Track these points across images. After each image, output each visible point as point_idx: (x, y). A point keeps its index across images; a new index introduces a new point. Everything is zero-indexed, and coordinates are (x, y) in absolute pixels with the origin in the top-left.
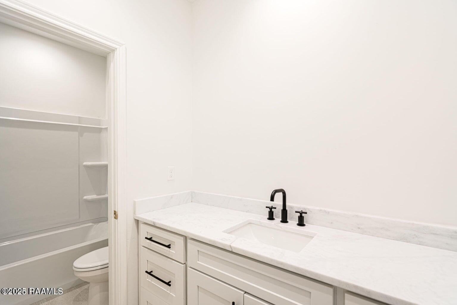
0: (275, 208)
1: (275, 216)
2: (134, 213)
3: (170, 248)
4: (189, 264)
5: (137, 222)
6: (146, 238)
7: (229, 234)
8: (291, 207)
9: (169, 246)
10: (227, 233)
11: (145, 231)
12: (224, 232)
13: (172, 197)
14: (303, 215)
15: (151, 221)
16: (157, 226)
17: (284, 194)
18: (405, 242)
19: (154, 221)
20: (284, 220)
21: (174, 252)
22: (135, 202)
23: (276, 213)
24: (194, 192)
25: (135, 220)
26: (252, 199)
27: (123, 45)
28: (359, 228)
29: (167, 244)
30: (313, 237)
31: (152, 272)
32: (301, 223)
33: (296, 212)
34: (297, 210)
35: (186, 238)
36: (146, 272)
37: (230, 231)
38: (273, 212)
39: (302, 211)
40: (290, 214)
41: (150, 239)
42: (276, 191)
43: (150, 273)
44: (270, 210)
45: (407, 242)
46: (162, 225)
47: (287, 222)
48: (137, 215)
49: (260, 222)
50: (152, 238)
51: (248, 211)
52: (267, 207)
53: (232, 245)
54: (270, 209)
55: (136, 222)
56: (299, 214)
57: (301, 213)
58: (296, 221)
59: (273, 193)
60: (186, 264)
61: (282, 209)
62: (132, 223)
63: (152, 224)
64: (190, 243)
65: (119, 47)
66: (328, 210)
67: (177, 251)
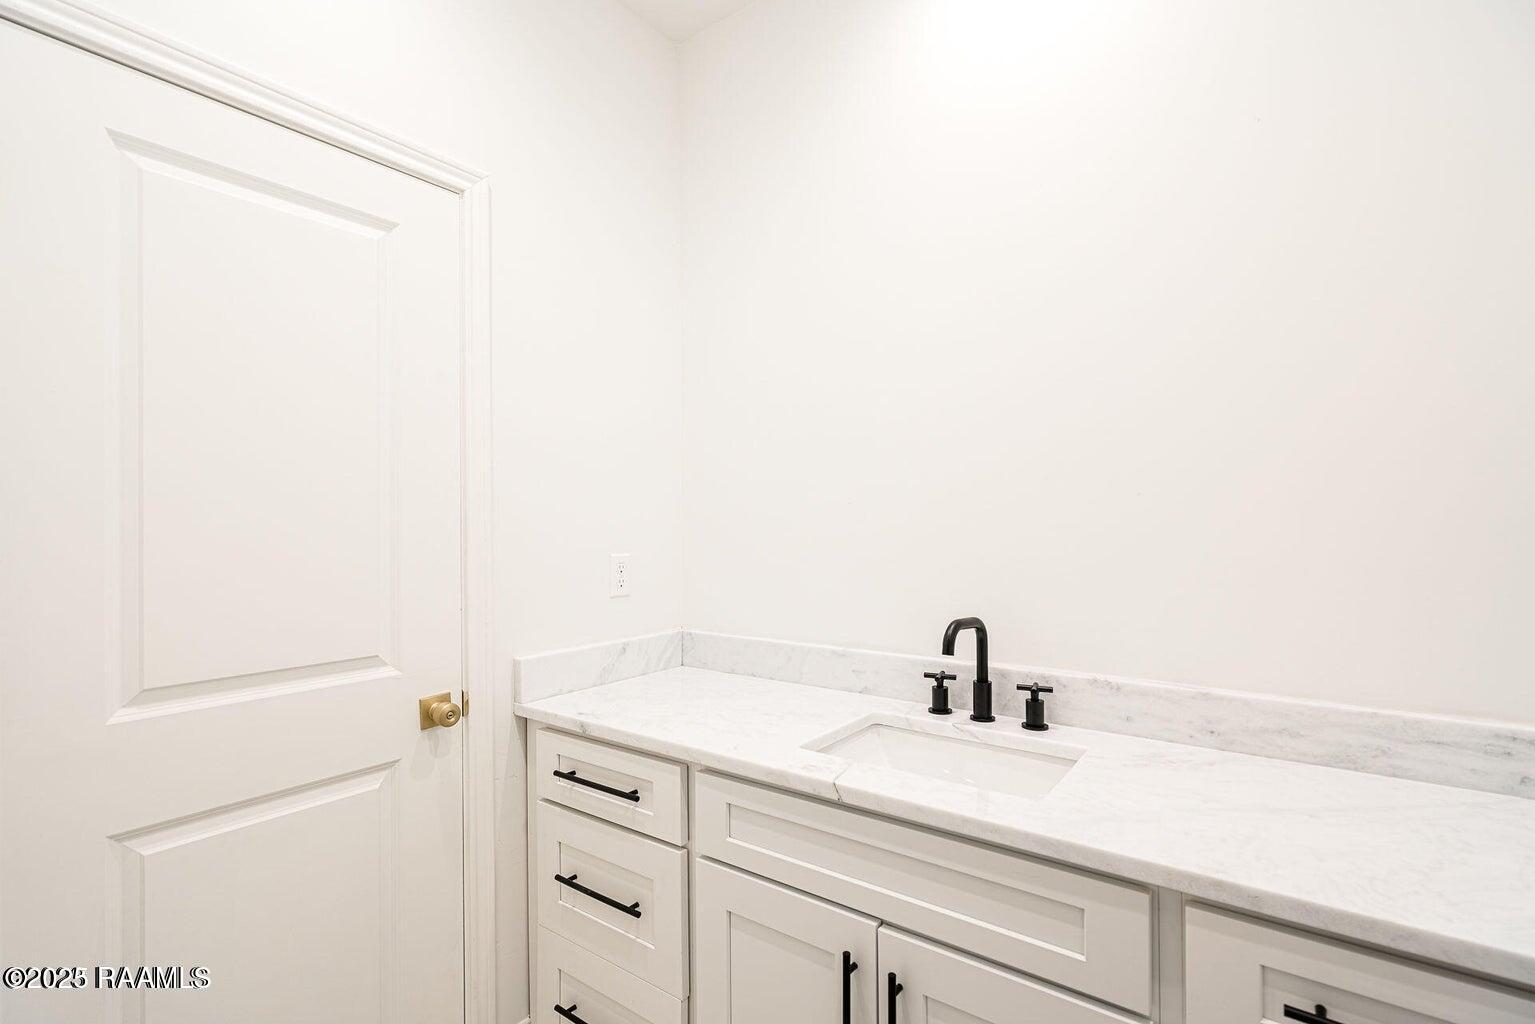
0: (953, 678)
1: (953, 702)
2: (516, 697)
3: (637, 799)
4: (699, 846)
5: (524, 723)
6: (557, 773)
7: (823, 754)
8: (1003, 674)
9: (633, 796)
10: (819, 751)
11: (550, 752)
12: (805, 747)
13: (624, 649)
14: (1041, 696)
15: (574, 722)
16: (596, 734)
17: (981, 634)
18: (1348, 769)
19: (583, 719)
20: (983, 712)
21: (652, 814)
22: (516, 664)
23: (956, 693)
24: (690, 634)
25: (518, 718)
26: (880, 653)
27: (482, 179)
28: (1212, 732)
29: (627, 791)
30: (1076, 762)
31: (575, 877)
32: (1035, 720)
33: (1020, 688)
34: (1021, 683)
35: (687, 768)
36: (558, 878)
37: (826, 747)
38: (946, 691)
39: (1036, 684)
40: (998, 694)
41: (571, 776)
42: (959, 625)
43: (570, 882)
44: (935, 684)
45: (1356, 769)
46: (611, 730)
47: (990, 719)
48: (525, 705)
49: (907, 719)
50: (574, 773)
51: (866, 688)
52: (927, 675)
53: (837, 783)
54: (937, 679)
55: (519, 727)
56: (1028, 695)
57: (1035, 691)
58: (1019, 717)
59: (950, 632)
60: (689, 846)
61: (976, 678)
62: (509, 730)
63: (578, 730)
64: (702, 784)
65: (470, 185)
66: (1114, 679)
67: (660, 810)
